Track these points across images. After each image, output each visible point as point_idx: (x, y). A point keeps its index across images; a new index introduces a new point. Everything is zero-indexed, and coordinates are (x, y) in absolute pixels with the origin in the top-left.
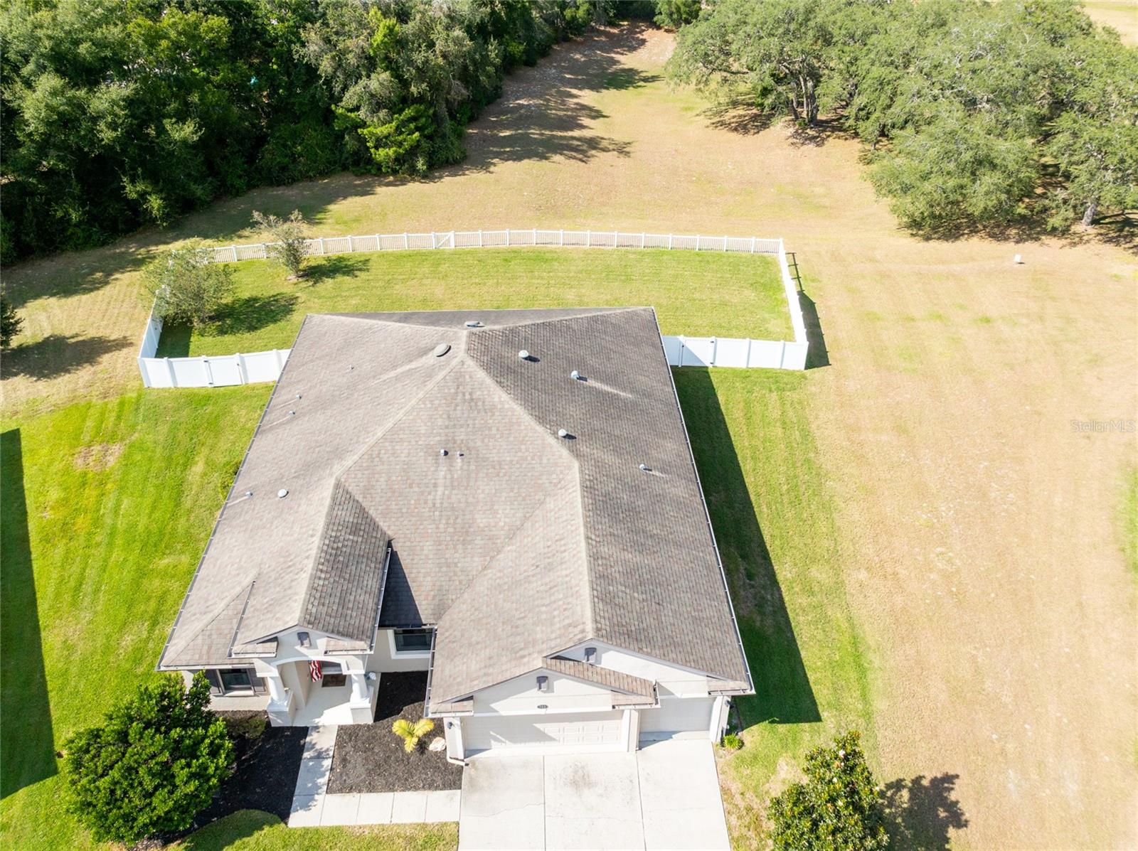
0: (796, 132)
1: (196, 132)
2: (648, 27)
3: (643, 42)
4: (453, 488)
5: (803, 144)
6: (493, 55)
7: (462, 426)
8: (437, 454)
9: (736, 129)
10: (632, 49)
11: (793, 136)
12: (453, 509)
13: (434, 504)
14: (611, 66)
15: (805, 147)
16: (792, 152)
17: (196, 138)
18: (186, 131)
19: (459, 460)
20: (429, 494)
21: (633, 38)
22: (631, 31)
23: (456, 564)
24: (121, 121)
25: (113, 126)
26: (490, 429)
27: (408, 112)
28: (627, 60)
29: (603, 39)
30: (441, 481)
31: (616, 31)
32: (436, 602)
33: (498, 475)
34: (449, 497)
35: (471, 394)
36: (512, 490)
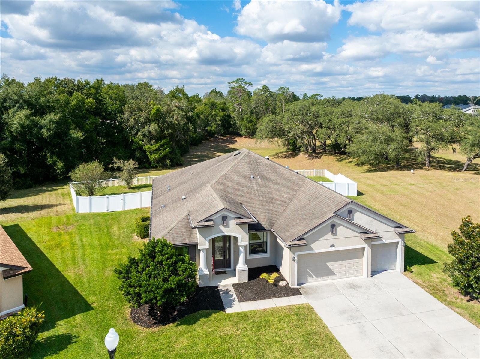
0: (309, 155)
1: (83, 136)
2: (237, 137)
3: (236, 141)
4: (260, 187)
5: (313, 159)
6: (191, 128)
7: (256, 170)
8: (250, 178)
9: (285, 158)
10: (233, 143)
11: (308, 157)
12: (263, 193)
13: (255, 192)
14: (226, 148)
15: (313, 160)
16: (310, 161)
17: (82, 138)
18: (78, 135)
19: (259, 179)
20: (251, 189)
21: (232, 140)
22: (231, 138)
23: (272, 210)
24: (53, 128)
25: (49, 130)
26: (268, 170)
27: (164, 141)
28: (232, 146)
29: (221, 140)
30: (255, 185)
31: (225, 138)
32: (268, 221)
33: (277, 183)
34: (260, 190)
35: (256, 161)
36: (285, 187)
